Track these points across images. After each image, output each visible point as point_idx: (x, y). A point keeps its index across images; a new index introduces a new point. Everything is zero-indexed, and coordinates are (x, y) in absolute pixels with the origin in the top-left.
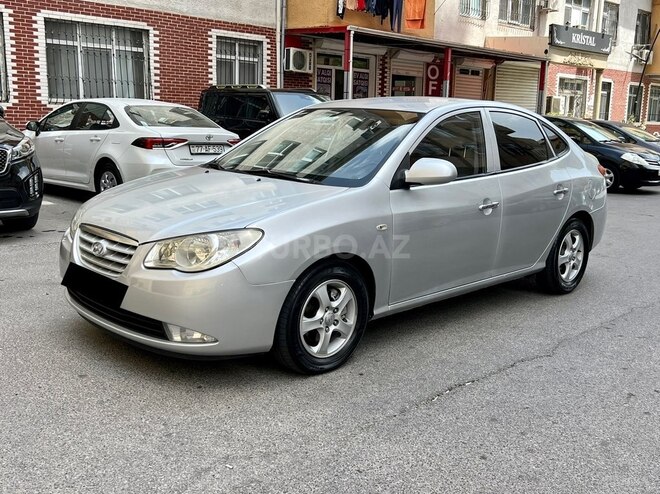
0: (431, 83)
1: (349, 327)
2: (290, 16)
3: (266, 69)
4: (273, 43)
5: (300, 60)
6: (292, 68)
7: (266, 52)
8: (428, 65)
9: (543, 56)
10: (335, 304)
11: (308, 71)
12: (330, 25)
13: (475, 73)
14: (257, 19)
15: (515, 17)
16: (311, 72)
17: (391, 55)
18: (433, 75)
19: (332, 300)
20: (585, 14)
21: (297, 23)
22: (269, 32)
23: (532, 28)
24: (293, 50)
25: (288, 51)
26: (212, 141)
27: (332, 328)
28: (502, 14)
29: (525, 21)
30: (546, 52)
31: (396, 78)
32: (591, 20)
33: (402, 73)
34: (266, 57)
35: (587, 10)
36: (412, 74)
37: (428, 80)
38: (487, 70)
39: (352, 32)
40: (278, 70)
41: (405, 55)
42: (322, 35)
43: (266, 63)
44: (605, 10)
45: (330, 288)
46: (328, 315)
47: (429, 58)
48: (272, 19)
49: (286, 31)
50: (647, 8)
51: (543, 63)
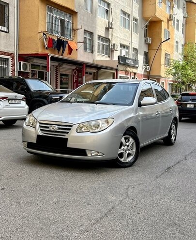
0: (75, 77)
1: (134, 152)
2: (20, 49)
3: (10, 70)
4: (13, 59)
5: (25, 67)
6: (22, 70)
7: (10, 63)
8: (73, 70)
9: (116, 68)
10: (128, 144)
11: (28, 71)
12: (40, 53)
13: (90, 74)
14: (7, 49)
15: (103, 53)
16: (29, 71)
17: (60, 66)
18: (75, 74)
19: (126, 142)
20: (126, 52)
21: (24, 52)
22: (12, 55)
23: (109, 57)
24: (22, 63)
25: (20, 63)
26: (17, 98)
27: (127, 152)
28: (99, 52)
29: (106, 54)
30: (117, 66)
31: (62, 75)
32: (129, 54)
33: (64, 73)
34: (10, 65)
35: (127, 51)
36: (67, 73)
37: (74, 76)
38: (94, 73)
39: (50, 56)
40: (16, 71)
41: (65, 66)
42: (34, 57)
43: (10, 68)
44: (133, 51)
45: (126, 139)
46: (126, 147)
47: (74, 67)
48: (13, 49)
49: (19, 54)
50: (147, 51)
51: (117, 70)
